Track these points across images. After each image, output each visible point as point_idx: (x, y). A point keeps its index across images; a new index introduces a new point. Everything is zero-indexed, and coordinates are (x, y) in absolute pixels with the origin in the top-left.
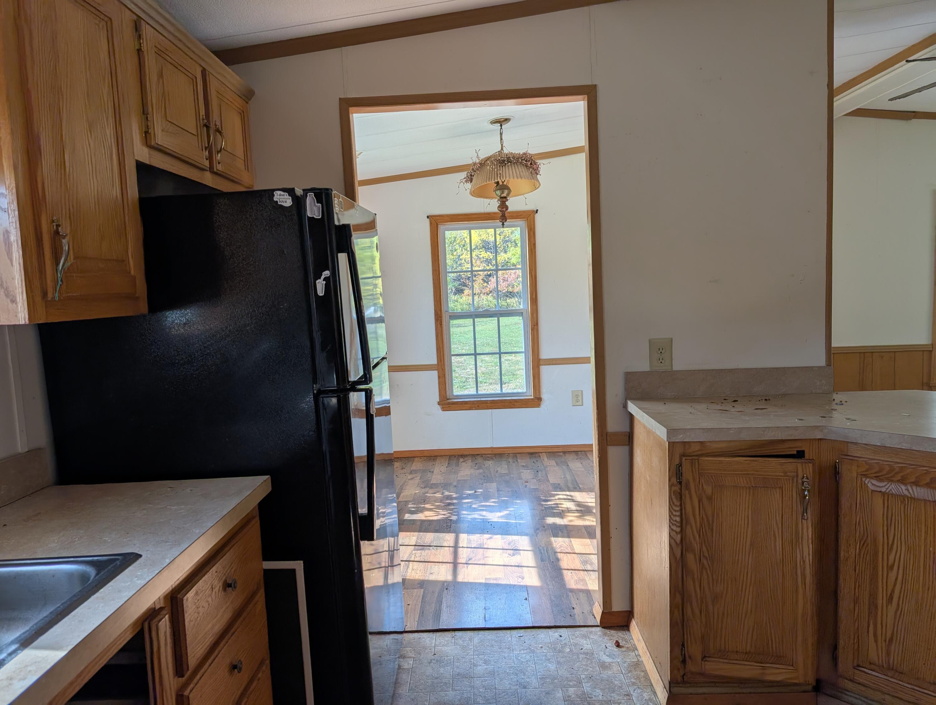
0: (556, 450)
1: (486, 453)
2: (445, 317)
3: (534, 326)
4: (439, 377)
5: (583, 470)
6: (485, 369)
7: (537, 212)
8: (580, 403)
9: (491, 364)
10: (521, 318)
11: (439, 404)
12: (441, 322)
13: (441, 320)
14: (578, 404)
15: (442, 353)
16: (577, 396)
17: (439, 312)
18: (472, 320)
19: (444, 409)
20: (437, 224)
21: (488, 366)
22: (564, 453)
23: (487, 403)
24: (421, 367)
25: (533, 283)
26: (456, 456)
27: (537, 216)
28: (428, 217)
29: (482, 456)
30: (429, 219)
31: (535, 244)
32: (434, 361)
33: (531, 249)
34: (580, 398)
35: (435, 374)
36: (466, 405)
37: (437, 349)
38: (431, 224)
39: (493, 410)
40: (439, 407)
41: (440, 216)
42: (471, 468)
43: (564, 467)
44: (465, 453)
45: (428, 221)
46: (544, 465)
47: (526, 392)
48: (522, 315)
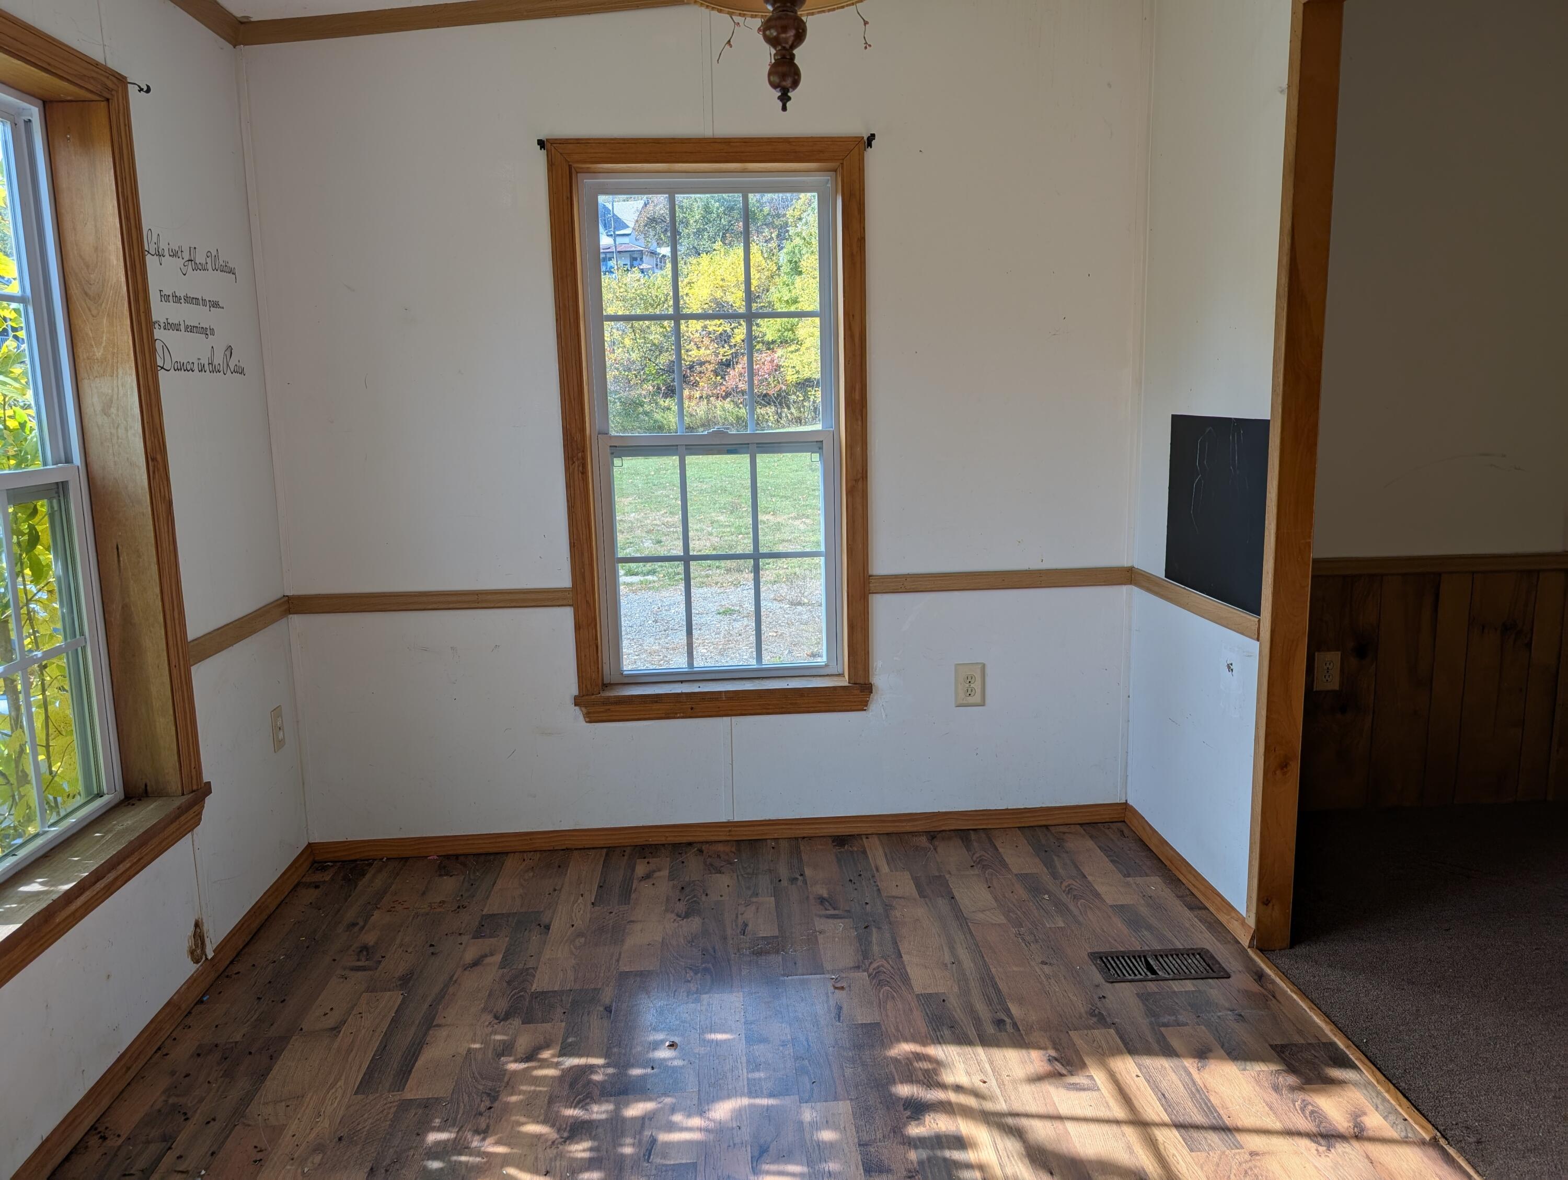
0: (908, 827)
1: (713, 838)
2: (596, 451)
3: (856, 481)
4: (578, 627)
5: (1002, 920)
6: (717, 539)
7: (870, 145)
8: (977, 698)
9: (728, 530)
10: (816, 457)
11: (578, 702)
12: (584, 465)
13: (584, 458)
14: (971, 700)
15: (586, 555)
16: (969, 680)
17: (578, 437)
18: (675, 459)
19: (592, 717)
20: (570, 167)
21: (724, 532)
22: (932, 836)
23: (717, 699)
24: (522, 596)
25: (854, 355)
26: (628, 850)
27: (873, 157)
28: (541, 143)
29: (701, 851)
30: (544, 152)
31: (862, 240)
32: (562, 579)
33: (852, 255)
34: (977, 685)
35: (564, 618)
36: (655, 706)
37: (572, 546)
38: (551, 165)
39: (735, 719)
40: (577, 712)
41: (578, 142)
42: (666, 911)
43: (942, 903)
44: (653, 840)
45: (540, 158)
46: (884, 894)
47: (826, 665)
48: (821, 448)
